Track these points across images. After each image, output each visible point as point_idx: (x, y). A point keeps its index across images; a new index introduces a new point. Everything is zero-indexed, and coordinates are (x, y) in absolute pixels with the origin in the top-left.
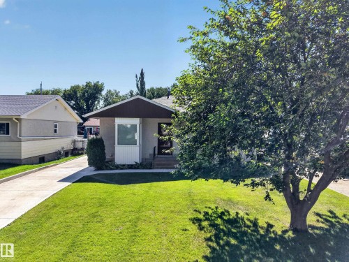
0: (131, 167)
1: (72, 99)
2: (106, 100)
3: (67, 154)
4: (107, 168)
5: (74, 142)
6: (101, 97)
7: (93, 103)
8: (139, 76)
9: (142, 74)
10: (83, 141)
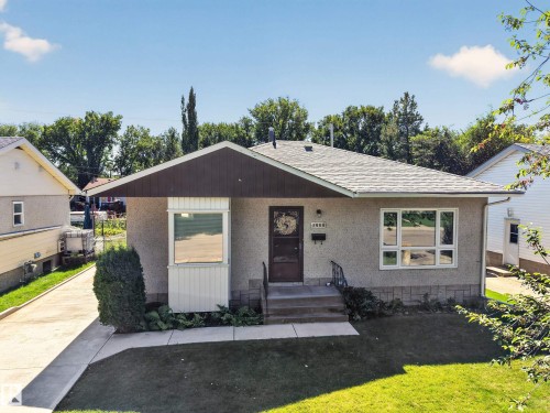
0: (210, 320)
1: (61, 144)
2: (125, 144)
3: (46, 267)
4: (151, 327)
5: (64, 238)
6: (114, 139)
7: (100, 150)
8: (187, 101)
9: (192, 98)
10: (82, 236)
